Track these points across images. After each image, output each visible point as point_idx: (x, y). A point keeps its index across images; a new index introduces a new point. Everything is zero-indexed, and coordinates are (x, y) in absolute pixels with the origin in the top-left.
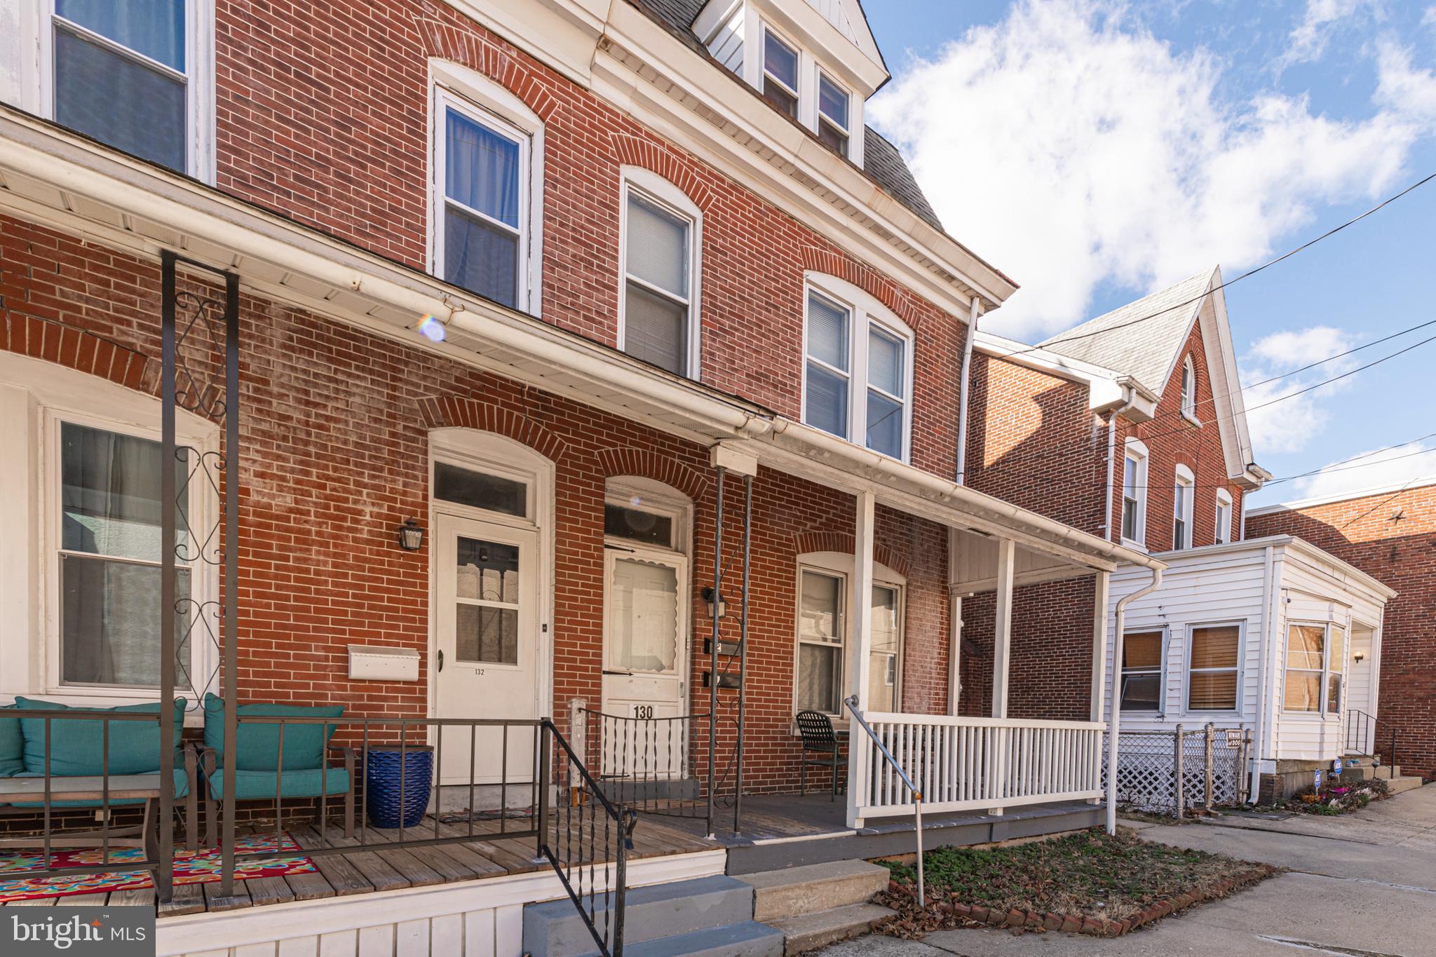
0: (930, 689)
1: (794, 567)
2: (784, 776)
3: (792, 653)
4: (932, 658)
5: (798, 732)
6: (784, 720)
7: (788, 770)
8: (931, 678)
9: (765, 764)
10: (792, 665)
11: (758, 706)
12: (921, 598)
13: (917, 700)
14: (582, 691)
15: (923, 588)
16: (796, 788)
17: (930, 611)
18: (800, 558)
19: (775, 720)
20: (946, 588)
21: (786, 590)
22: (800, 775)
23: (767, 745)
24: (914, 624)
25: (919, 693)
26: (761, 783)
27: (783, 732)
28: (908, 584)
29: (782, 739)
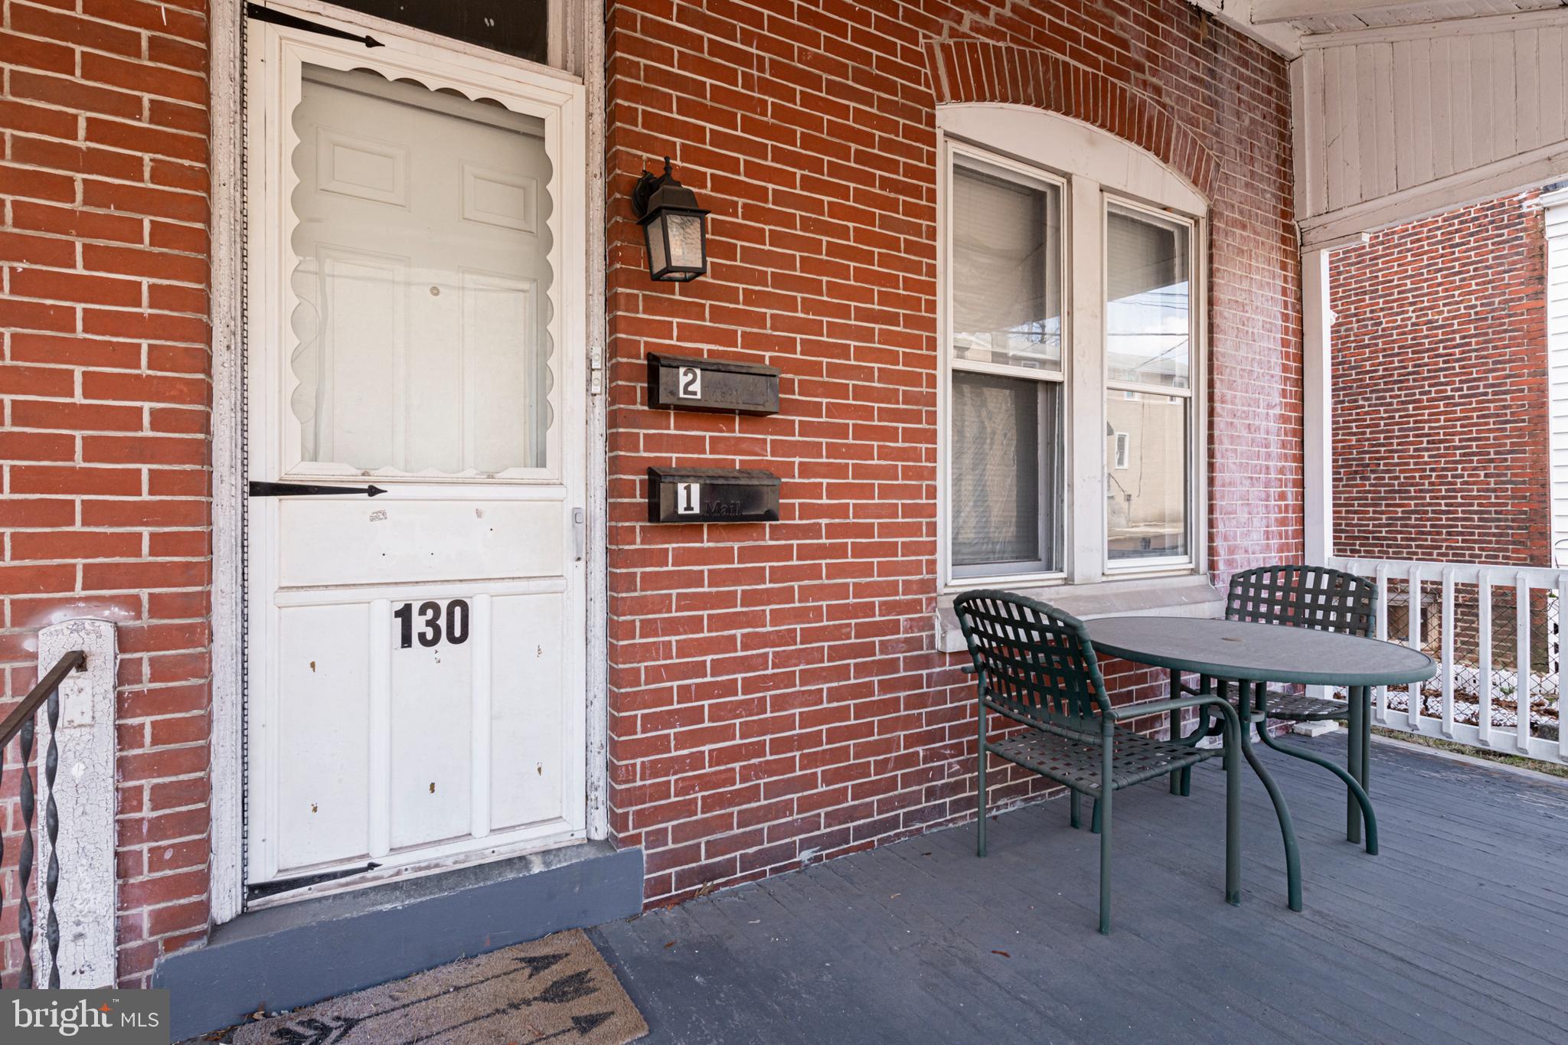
0: (1267, 485)
1: (931, 140)
2: (921, 777)
3: (932, 400)
4: (1269, 406)
5: (956, 641)
6: (913, 606)
7: (932, 756)
8: (1268, 456)
9: (863, 751)
10: (931, 436)
11: (834, 571)
12: (1241, 252)
13: (1243, 516)
14: (96, 578)
15: (1244, 227)
16: (957, 806)
17: (1261, 286)
18: (951, 116)
19: (888, 608)
20: (1289, 229)
21: (910, 209)
22: (966, 767)
23: (866, 689)
24: (1226, 316)
25: (1245, 497)
26: (851, 814)
27: (913, 644)
28: (1211, 214)
29: (911, 663)
